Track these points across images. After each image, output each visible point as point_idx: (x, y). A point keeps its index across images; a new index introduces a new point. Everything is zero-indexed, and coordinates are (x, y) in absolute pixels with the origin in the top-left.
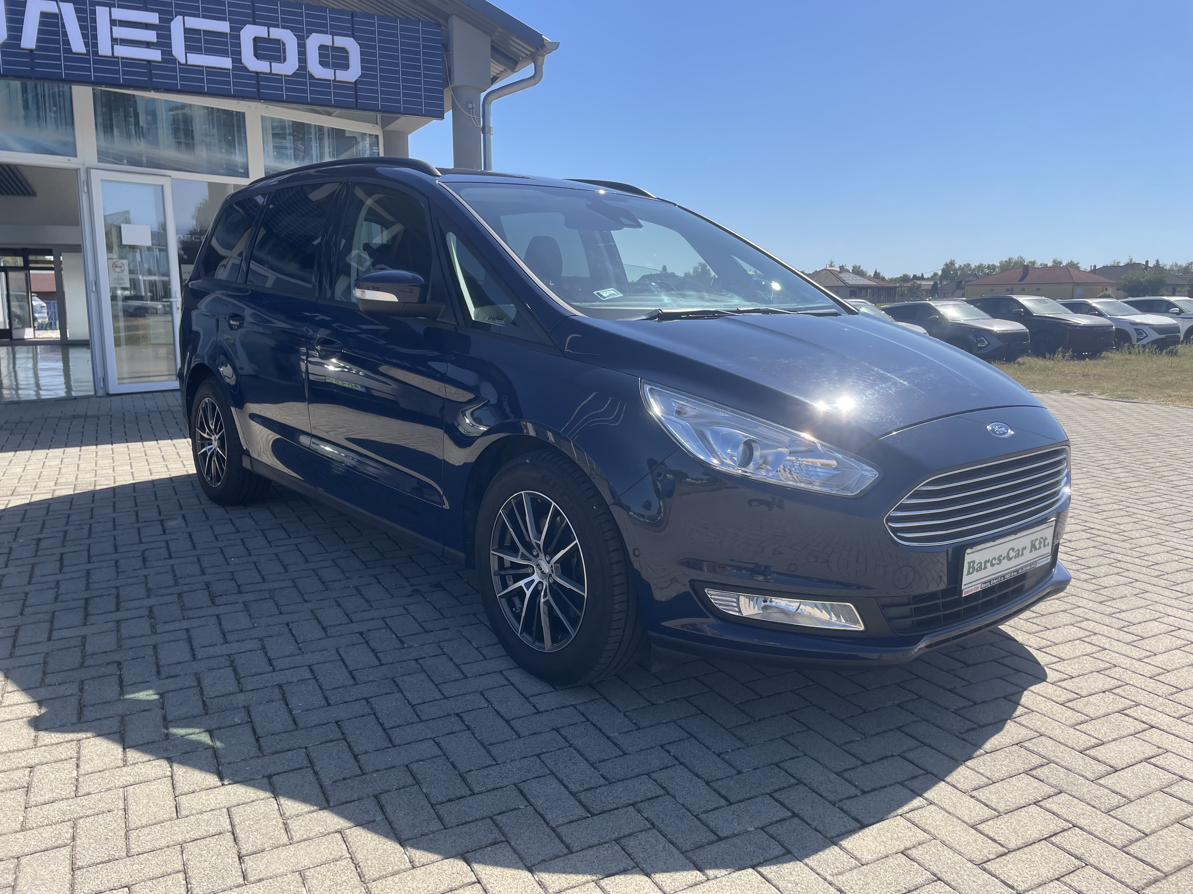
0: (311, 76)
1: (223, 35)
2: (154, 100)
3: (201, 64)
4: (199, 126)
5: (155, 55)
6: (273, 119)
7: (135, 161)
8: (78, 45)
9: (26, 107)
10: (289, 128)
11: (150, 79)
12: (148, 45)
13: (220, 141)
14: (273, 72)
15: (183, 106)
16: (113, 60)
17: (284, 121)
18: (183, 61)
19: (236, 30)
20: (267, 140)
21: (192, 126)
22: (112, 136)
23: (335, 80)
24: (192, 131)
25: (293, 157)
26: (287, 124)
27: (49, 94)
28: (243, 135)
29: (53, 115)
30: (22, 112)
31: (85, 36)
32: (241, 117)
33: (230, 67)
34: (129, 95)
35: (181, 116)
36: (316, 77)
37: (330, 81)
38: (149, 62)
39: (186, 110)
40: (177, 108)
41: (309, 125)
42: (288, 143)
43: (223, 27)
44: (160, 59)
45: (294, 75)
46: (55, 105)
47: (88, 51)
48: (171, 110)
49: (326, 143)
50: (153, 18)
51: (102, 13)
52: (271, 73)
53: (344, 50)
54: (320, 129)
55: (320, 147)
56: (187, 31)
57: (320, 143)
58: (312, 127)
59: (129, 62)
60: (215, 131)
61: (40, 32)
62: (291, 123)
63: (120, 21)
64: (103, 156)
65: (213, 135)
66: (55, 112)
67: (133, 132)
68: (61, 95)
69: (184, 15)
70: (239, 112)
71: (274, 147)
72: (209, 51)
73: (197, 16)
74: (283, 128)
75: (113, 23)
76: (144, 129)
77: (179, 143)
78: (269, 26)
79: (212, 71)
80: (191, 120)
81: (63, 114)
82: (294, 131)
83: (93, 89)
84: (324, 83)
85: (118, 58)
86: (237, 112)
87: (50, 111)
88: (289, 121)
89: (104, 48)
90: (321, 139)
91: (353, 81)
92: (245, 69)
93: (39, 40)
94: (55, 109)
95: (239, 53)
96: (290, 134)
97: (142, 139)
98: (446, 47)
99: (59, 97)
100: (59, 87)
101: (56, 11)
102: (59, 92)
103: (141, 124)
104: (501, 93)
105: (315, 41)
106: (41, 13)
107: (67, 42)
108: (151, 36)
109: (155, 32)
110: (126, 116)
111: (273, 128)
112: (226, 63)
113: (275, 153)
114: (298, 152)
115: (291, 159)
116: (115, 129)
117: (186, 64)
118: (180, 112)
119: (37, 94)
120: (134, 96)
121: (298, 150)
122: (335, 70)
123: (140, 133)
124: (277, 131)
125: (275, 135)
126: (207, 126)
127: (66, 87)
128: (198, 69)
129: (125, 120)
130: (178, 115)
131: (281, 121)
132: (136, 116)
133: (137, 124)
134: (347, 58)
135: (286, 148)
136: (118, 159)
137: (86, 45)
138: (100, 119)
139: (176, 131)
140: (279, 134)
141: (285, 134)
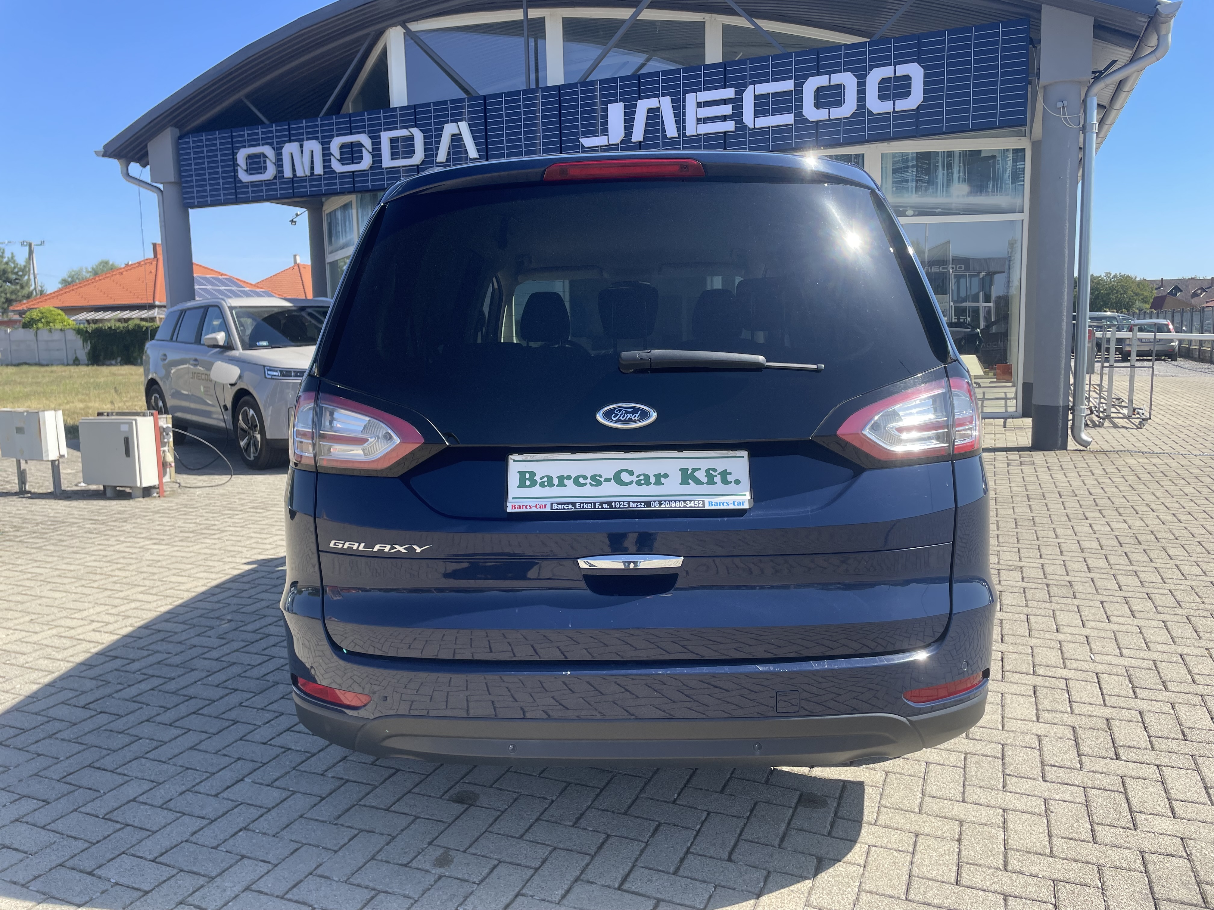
0: (870, 113)
1: (789, 93)
3: (767, 125)
5: (729, 126)
6: (894, 155)
8: (671, 131)
10: (912, 159)
11: (725, 148)
12: (725, 118)
14: (831, 118)
16: (696, 138)
17: (908, 154)
18: (752, 127)
19: (799, 86)
20: (886, 178)
23: (894, 112)
25: (914, 189)
26: (910, 156)
31: (677, 122)
32: (860, 159)
33: (793, 122)
36: (875, 112)
37: (889, 113)
38: (725, 133)
41: (938, 153)
42: (911, 174)
43: (788, 85)
44: (734, 129)
45: (853, 115)
47: (680, 134)
49: (956, 169)
50: (729, 93)
51: (691, 99)
52: (829, 119)
53: (907, 78)
54: (950, 154)
55: (948, 174)
56: (757, 97)
57: (948, 169)
58: (940, 154)
59: (710, 137)
61: (646, 125)
62: (915, 155)
63: (704, 103)
69: (754, 83)
70: (859, 155)
71: (894, 182)
72: (777, 111)
73: (767, 81)
74: (907, 161)
75: (699, 105)
78: (830, 73)
79: (777, 129)
82: (918, 162)
84: (884, 117)
85: (701, 135)
86: (856, 155)
88: (912, 153)
89: (691, 130)
90: (949, 166)
91: (915, 108)
92: (806, 121)
93: (645, 133)
95: (801, 107)
96: (913, 166)
98: (1034, 42)
101: (658, 106)
105: (876, 76)
106: (648, 110)
107: (664, 130)
108: (727, 110)
109: (730, 105)
111: (894, 163)
112: (788, 119)
113: (894, 189)
114: (921, 184)
115: (912, 191)
117: (755, 129)
121: (921, 181)
122: (895, 101)
124: (898, 165)
125: (895, 171)
128: (764, 131)
131: (903, 155)
134: (909, 86)
135: (907, 181)
137: (678, 129)
140: (900, 168)
141: (907, 167)
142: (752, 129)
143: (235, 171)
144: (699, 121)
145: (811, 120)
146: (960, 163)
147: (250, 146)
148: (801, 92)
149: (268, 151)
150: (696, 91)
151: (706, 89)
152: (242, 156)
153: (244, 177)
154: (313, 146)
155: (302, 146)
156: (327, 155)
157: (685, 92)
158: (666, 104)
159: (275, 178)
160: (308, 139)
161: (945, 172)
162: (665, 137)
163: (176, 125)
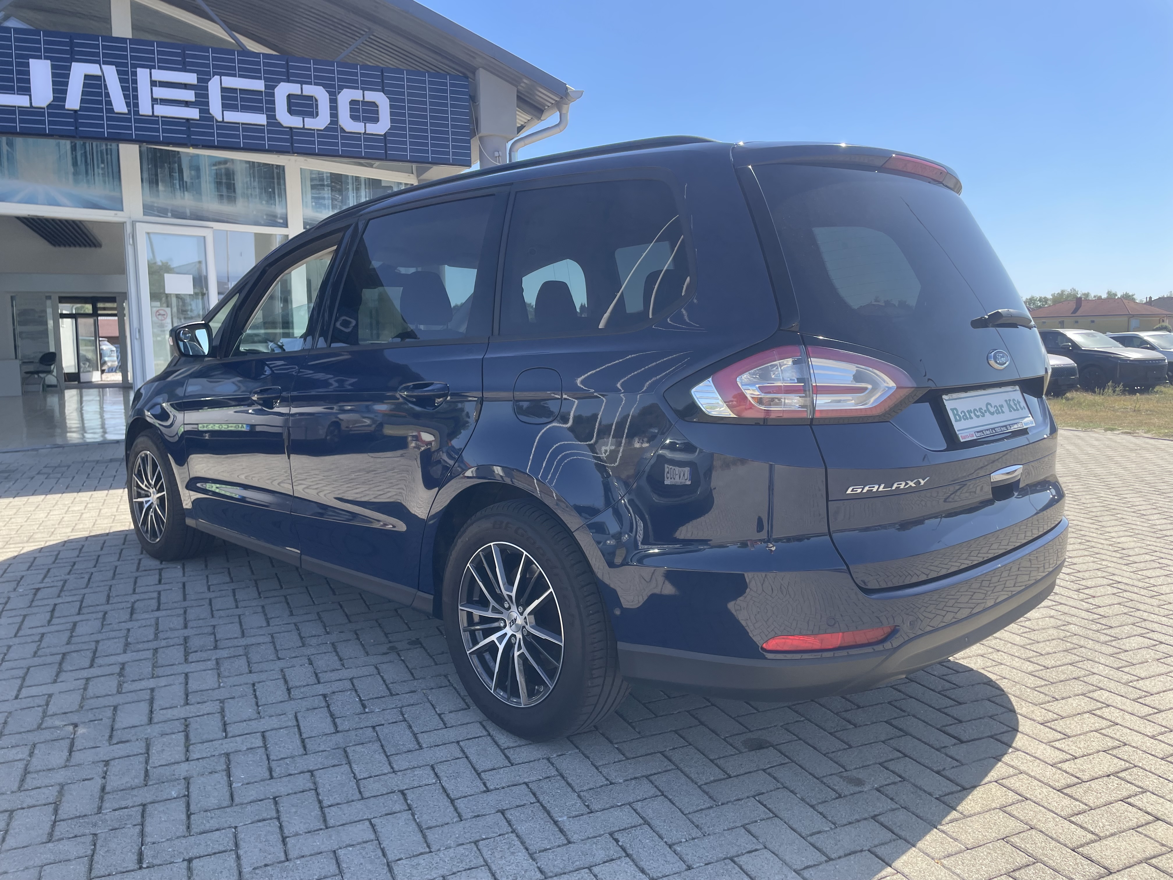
0: (343, 130)
1: (259, 93)
2: (198, 156)
3: (238, 121)
4: (241, 180)
5: (193, 113)
6: (311, 172)
7: (179, 214)
8: (119, 105)
9: (75, 163)
10: (327, 179)
11: (189, 136)
12: (187, 104)
13: (261, 193)
14: (306, 127)
15: (226, 161)
16: (153, 119)
17: (322, 173)
18: (220, 119)
19: (270, 88)
20: (306, 192)
21: (234, 180)
22: (158, 191)
23: (365, 133)
24: (234, 184)
25: (330, 205)
26: (325, 175)
27: (97, 152)
28: (283, 187)
29: (101, 172)
30: (71, 169)
31: (126, 97)
32: (281, 169)
33: (265, 123)
34: (175, 151)
35: (223, 171)
36: (347, 130)
37: (360, 134)
38: (188, 120)
39: (228, 165)
40: (220, 163)
41: (347, 176)
42: (327, 193)
43: (259, 85)
44: (198, 117)
45: (326, 129)
46: (103, 162)
47: (129, 111)
48: (215, 165)
49: (363, 194)
50: (191, 78)
51: (143, 74)
52: (304, 128)
53: (374, 104)
54: (357, 179)
55: (357, 197)
56: (224, 90)
57: (357, 193)
58: (349, 178)
59: (168, 121)
60: (256, 184)
61: (84, 93)
62: (329, 175)
63: (160, 82)
64: (148, 210)
65: (254, 188)
66: (103, 169)
67: (178, 187)
68: (109, 152)
69: (221, 75)
70: (279, 166)
71: (313, 198)
72: (245, 109)
73: (234, 75)
74: (322, 179)
75: (153, 83)
76: (188, 184)
77: (221, 196)
78: (302, 83)
79: (248, 128)
80: (234, 174)
81: (110, 170)
82: (332, 182)
83: (140, 147)
84: (355, 137)
85: (158, 117)
86: (277, 166)
87: (98, 167)
88: (327, 173)
89: (145, 108)
90: (358, 189)
91: (383, 133)
92: (280, 125)
93: (82, 101)
94: (103, 166)
95: (274, 110)
96: (328, 186)
97: (186, 193)
98: (473, 98)
99: (107, 154)
100: (106, 145)
101: (100, 73)
102: (107, 150)
103: (185, 179)
104: (527, 141)
105: (346, 96)
106: (85, 75)
107: (109, 103)
108: (189, 95)
109: (193, 92)
110: (171, 171)
111: (312, 180)
112: (260, 119)
113: (314, 204)
114: (336, 203)
115: (329, 208)
116: (160, 184)
117: (223, 122)
118: (222, 166)
119: (85, 152)
120: (178, 152)
121: (336, 200)
122: (365, 124)
123: (184, 187)
124: (315, 183)
125: (313, 187)
126: (248, 179)
127: (114, 145)
128: (234, 126)
129: (170, 175)
130: (220, 169)
131: (319, 173)
132: (181, 171)
133: (181, 178)
134: (377, 112)
135: (324, 198)
136: (162, 212)
137: (128, 104)
138: (146, 176)
139: (218, 184)
140: (318, 185)
141: (323, 185)
142: (220, 122)
144: (154, 101)
145: (285, 125)
146: (365, 188)
148: (273, 95)
150: (151, 67)
151: (160, 68)
157: (135, 66)
158: (111, 74)
161: (355, 195)
162: (111, 111)
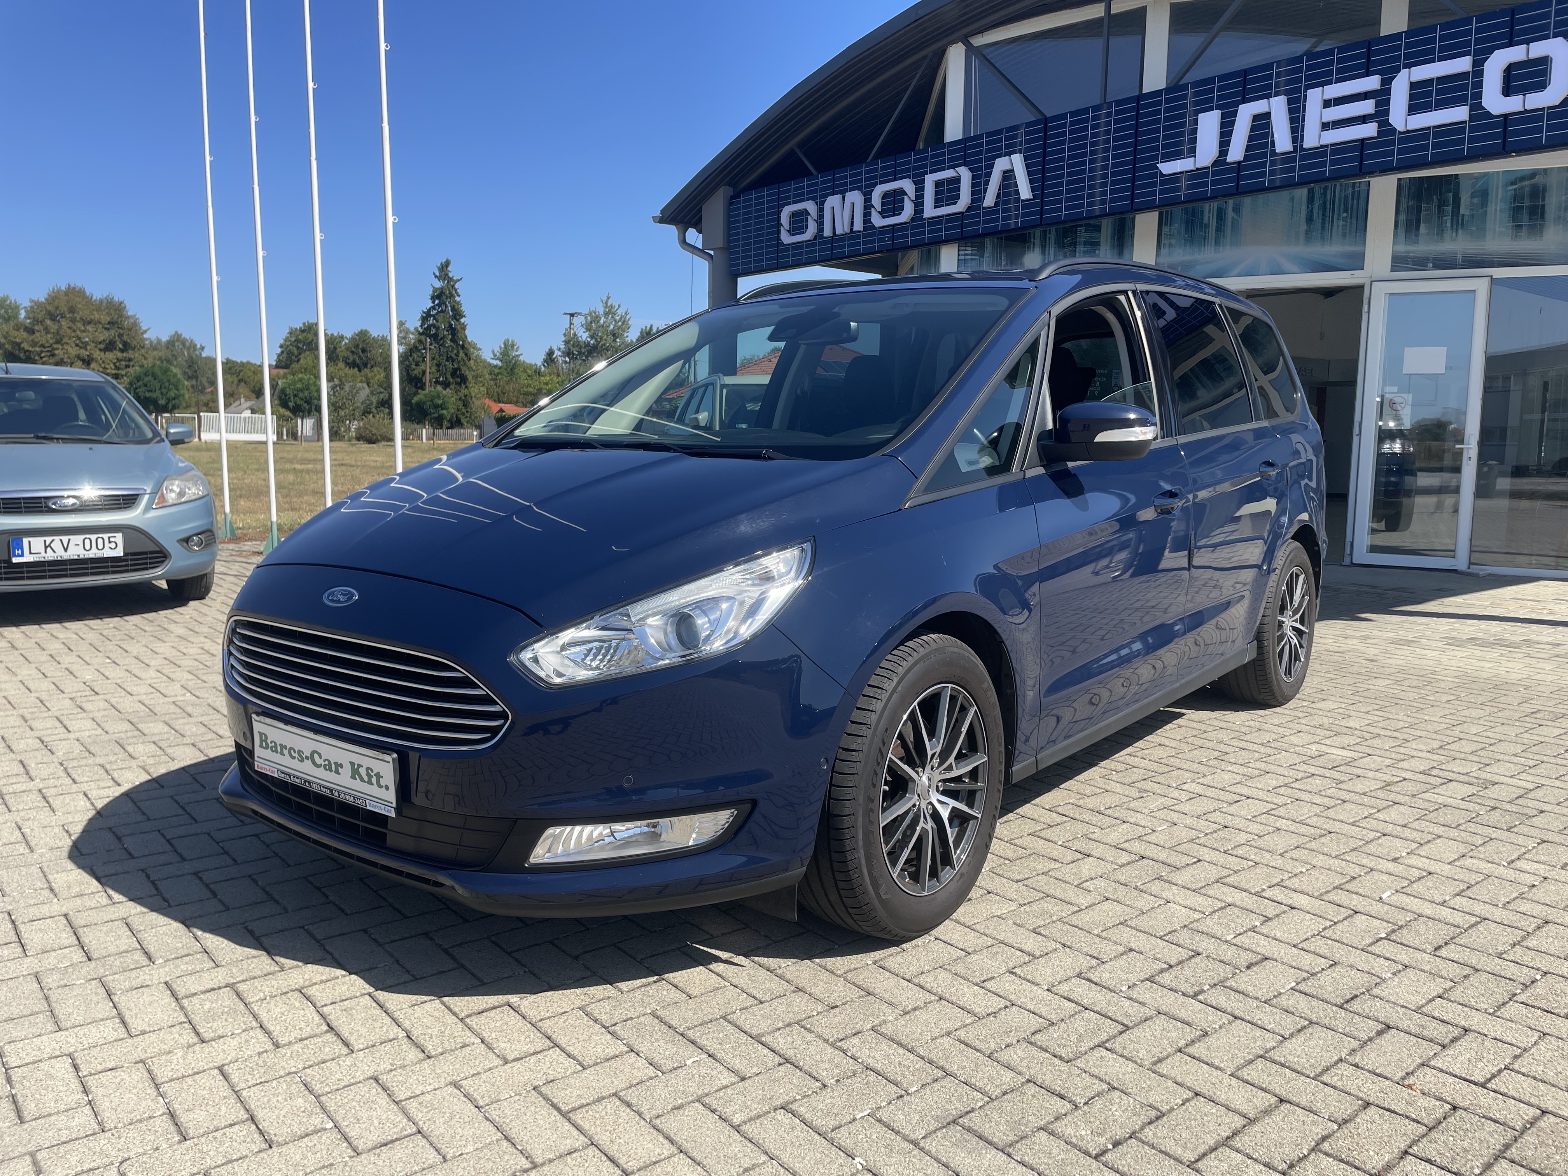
1: (1463, 75)
3: (1426, 125)
5: (1370, 130)
7: (1444, 263)
8: (1283, 144)
9: (1310, 219)
11: (1361, 162)
12: (1363, 119)
14: (1527, 108)
16: (1320, 151)
18: (1402, 129)
19: (1479, 63)
22: (1417, 235)
27: (1340, 199)
29: (1341, 223)
30: (1303, 227)
31: (1294, 130)
33: (1466, 118)
38: (1362, 141)
40: (1517, 180)
43: (1463, 64)
44: (1374, 134)
46: (1346, 211)
47: (1295, 148)
48: (1512, 185)
50: (1372, 83)
51: (1314, 97)
52: (1525, 111)
56: (1413, 85)
59: (1340, 149)
61: (1250, 138)
63: (1335, 99)
64: (1399, 263)
66: (1345, 219)
67: (1449, 225)
68: (1356, 195)
72: (1443, 104)
73: (1432, 61)
77: (1520, 228)
78: (1529, 42)
79: (1442, 130)
80: (1544, 193)
81: (1354, 222)
85: (1327, 146)
87: (1339, 218)
89: (1311, 139)
92: (1488, 115)
93: (1248, 149)
94: (1345, 215)
95: (1480, 95)
97: (1460, 231)
99: (1353, 199)
100: (1354, 183)
101: (1267, 109)
102: (1353, 193)
103: (1462, 211)
106: (1254, 116)
107: (1273, 144)
108: (1368, 107)
109: (1373, 101)
112: (1460, 114)
116: (1422, 225)
117: (1407, 131)
119: (1325, 202)
123: (1458, 223)
127: (1364, 181)
128: (1422, 134)
129: (1439, 210)
130: (1522, 191)
133: (1456, 212)
136: (1420, 263)
137: (1294, 140)
138: (1402, 217)
139: (1516, 211)
142: (1403, 133)
143: (779, 232)
144: (1325, 126)
145: (1495, 114)
147: (795, 202)
148: (1481, 73)
149: (810, 206)
151: (1337, 81)
152: (786, 212)
153: (786, 238)
154: (855, 197)
155: (844, 198)
156: (868, 206)
157: (1307, 88)
158: (1278, 106)
159: (815, 238)
160: (852, 190)
163: (729, 184)
